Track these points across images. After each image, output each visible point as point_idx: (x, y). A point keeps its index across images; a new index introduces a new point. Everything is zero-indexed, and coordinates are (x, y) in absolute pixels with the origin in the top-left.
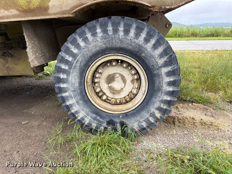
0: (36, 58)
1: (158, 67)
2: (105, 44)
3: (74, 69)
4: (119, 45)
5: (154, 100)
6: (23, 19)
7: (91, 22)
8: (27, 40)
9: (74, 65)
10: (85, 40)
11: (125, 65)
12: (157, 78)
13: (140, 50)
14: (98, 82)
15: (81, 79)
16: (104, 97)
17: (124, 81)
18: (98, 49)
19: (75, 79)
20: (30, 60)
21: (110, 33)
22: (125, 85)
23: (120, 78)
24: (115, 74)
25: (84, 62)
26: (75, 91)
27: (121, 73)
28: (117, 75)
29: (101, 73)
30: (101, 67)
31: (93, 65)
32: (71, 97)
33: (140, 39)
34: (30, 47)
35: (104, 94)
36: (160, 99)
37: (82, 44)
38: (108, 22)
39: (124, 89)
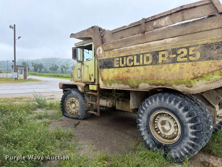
0: (133, 105)
1: (185, 122)
2: (160, 105)
3: (145, 113)
4: (166, 107)
5: (184, 141)
6: (130, 90)
7: (155, 95)
8: (131, 97)
9: (145, 111)
10: (152, 102)
11: (170, 117)
12: (185, 128)
13: (176, 111)
14: (157, 123)
15: (148, 119)
16: (159, 132)
17: (170, 126)
18: (156, 106)
19: (145, 118)
20: (130, 105)
21: (163, 101)
22: (171, 128)
23: (168, 124)
24: (166, 121)
25: (150, 111)
26: (144, 124)
27: (169, 121)
28: (167, 122)
29: (158, 118)
30: (159, 116)
31: (154, 114)
32: (142, 127)
33: (176, 106)
34: (132, 100)
35: (159, 130)
36: (187, 141)
37: (150, 103)
38: (162, 95)
39: (170, 130)
